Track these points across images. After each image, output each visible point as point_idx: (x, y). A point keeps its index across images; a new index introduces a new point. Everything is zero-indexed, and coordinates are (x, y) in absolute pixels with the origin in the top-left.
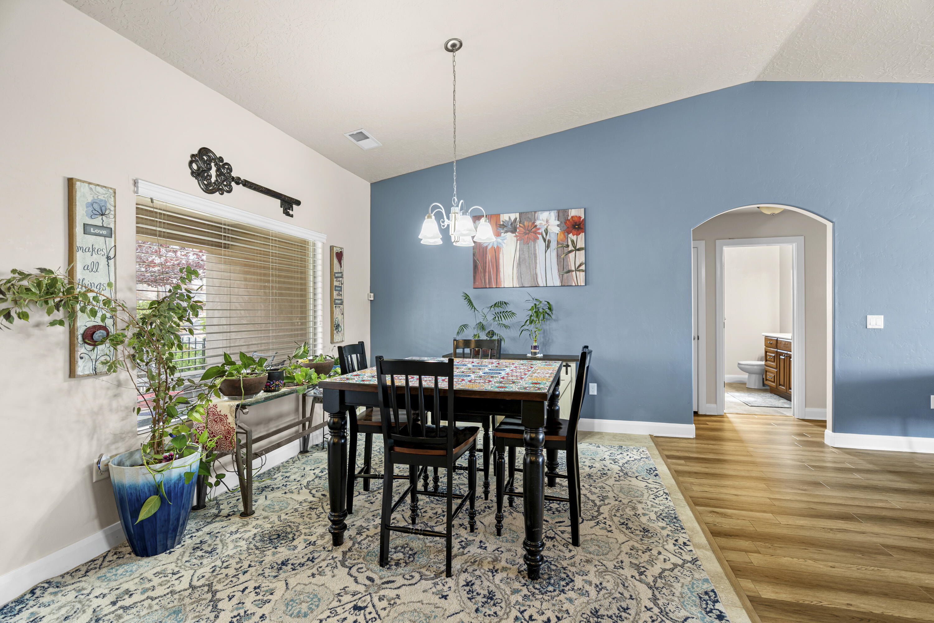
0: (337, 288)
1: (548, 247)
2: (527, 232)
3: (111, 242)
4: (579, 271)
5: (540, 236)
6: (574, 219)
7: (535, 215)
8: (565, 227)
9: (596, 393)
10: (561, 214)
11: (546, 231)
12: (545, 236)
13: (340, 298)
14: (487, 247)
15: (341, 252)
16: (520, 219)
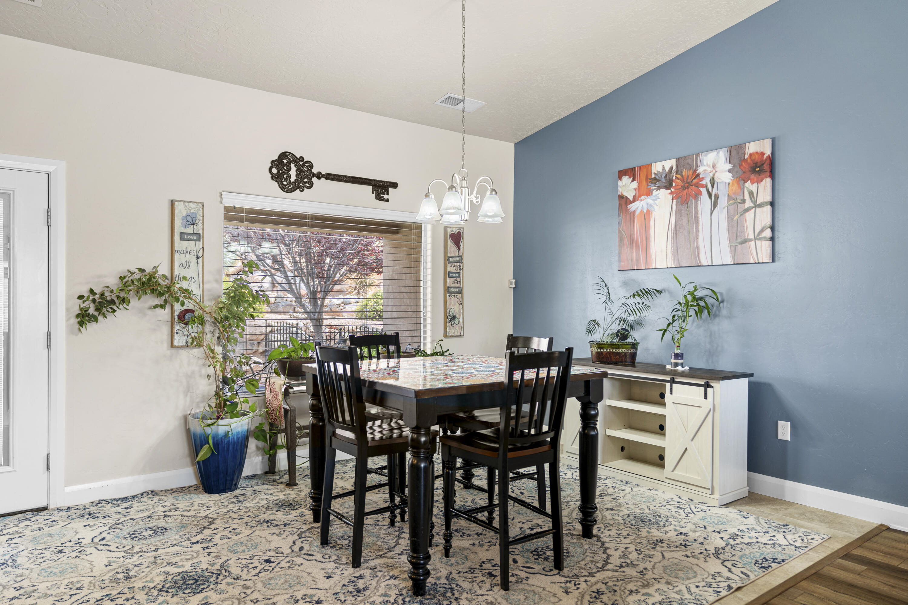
0: (451, 275)
1: (715, 205)
2: (686, 185)
3: (199, 244)
4: (761, 239)
5: (703, 190)
6: (753, 158)
7: (697, 159)
8: (741, 172)
9: (788, 438)
10: (734, 153)
11: (713, 182)
12: (710, 190)
13: (457, 285)
14: (634, 211)
15: (459, 233)
16: (677, 167)
